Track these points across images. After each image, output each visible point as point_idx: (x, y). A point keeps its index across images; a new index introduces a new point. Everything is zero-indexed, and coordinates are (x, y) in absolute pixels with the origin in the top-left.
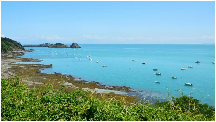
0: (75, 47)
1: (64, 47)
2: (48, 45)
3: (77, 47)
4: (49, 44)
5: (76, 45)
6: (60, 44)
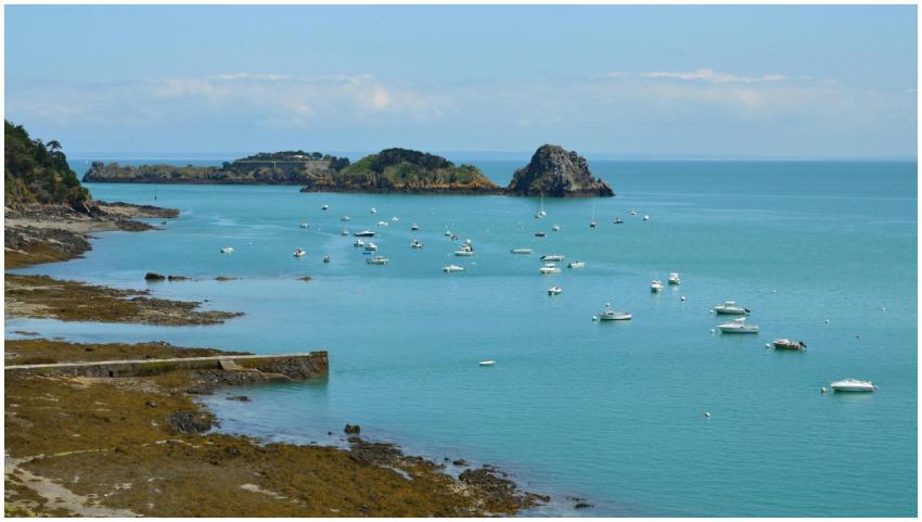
0: (558, 191)
1: (453, 191)
2: (302, 166)
3: (574, 187)
4: (318, 155)
5: (563, 167)
6: (413, 162)
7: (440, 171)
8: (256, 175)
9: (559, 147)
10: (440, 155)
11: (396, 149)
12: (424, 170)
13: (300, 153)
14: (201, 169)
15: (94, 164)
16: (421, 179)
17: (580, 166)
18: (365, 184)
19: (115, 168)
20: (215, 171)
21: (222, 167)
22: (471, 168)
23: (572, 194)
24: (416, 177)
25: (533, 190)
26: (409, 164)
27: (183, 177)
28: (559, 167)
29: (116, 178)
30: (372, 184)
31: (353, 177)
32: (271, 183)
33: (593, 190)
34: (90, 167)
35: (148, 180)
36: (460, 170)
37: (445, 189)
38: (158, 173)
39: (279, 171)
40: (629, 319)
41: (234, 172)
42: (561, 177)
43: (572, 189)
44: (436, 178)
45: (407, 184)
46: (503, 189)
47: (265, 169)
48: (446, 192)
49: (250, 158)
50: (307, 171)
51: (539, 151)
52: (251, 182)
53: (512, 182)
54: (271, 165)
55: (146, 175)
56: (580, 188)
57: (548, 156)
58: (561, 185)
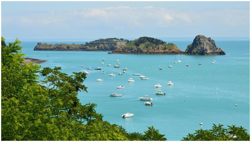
5: (205, 44)
6: (151, 42)
7: (160, 46)
8: (98, 47)
9: (204, 36)
10: (160, 39)
11: (144, 37)
12: (154, 45)
13: (115, 39)
14: (78, 45)
15: (38, 44)
16: (153, 49)
17: (212, 43)
18: (132, 51)
19: (46, 45)
20: (83, 46)
21: (85, 44)
22: (172, 44)
23: (207, 54)
24: (151, 48)
25: (193, 53)
26: (149, 43)
27: (70, 48)
28: (203, 44)
29: (46, 49)
30: (135, 51)
31: (128, 48)
32: (103, 50)
33: (217, 53)
34: (37, 44)
35: (58, 49)
36: (168, 45)
37: (162, 52)
38: (61, 47)
39: (107, 46)
40: (121, 96)
41: (90, 46)
42: (204, 47)
43: (208, 52)
44: (159, 48)
45: (148, 50)
46: (184, 52)
47: (101, 45)
48: (162, 53)
49: (96, 41)
50: (117, 46)
51: (196, 38)
52: (96, 50)
53: (187, 49)
54: (104, 44)
55: (57, 48)
56: (211, 52)
57: (199, 39)
58: (203, 51)
